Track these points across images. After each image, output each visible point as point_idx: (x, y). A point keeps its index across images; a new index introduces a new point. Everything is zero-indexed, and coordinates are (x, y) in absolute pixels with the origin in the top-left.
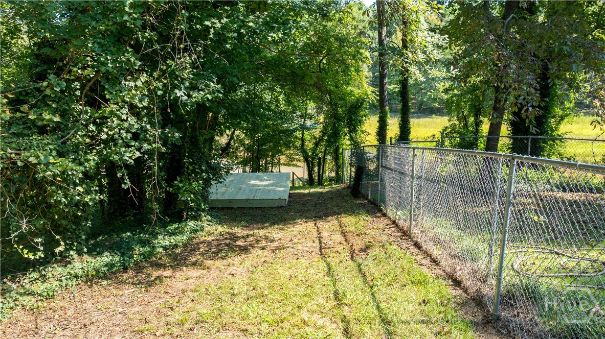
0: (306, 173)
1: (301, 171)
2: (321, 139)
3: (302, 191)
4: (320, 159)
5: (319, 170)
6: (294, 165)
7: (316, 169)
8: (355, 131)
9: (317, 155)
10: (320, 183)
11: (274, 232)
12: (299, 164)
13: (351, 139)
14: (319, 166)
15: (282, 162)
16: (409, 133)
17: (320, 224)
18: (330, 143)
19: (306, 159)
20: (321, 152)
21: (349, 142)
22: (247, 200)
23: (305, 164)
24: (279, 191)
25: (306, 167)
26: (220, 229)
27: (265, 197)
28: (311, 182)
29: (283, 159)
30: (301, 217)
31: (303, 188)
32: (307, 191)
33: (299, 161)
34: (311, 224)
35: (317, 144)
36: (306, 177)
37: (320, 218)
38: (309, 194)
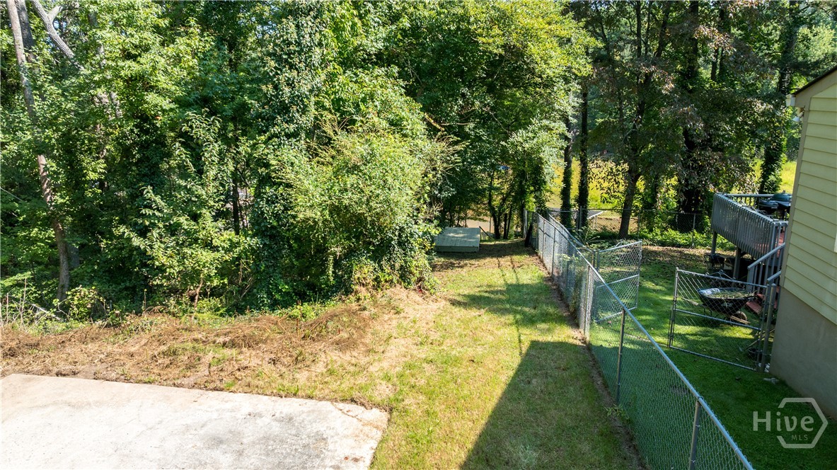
0: (493, 228)
1: (487, 225)
2: (508, 194)
3: (489, 243)
4: (506, 214)
5: (505, 225)
6: (480, 220)
7: (503, 224)
8: (539, 190)
9: (504, 211)
10: (506, 237)
11: (473, 262)
12: (485, 218)
13: (536, 197)
14: (505, 221)
15: (469, 215)
16: (587, 195)
17: (500, 259)
18: (516, 200)
19: (493, 215)
20: (508, 207)
21: (534, 200)
22: (450, 247)
23: (492, 219)
24: (473, 242)
25: (492, 222)
26: (443, 259)
27: (461, 245)
28: (497, 236)
29: (470, 213)
30: (489, 256)
31: (489, 241)
32: (493, 243)
33: (486, 215)
34: (495, 259)
35: (504, 200)
36: (493, 231)
37: (501, 257)
38: (495, 245)
